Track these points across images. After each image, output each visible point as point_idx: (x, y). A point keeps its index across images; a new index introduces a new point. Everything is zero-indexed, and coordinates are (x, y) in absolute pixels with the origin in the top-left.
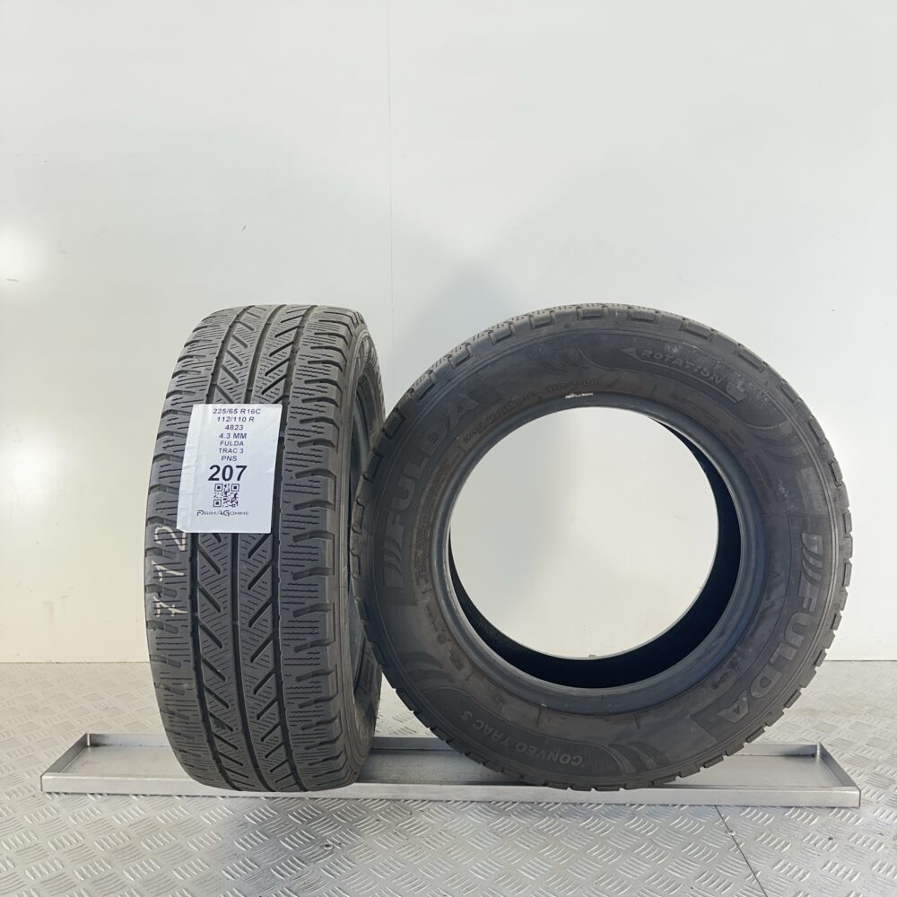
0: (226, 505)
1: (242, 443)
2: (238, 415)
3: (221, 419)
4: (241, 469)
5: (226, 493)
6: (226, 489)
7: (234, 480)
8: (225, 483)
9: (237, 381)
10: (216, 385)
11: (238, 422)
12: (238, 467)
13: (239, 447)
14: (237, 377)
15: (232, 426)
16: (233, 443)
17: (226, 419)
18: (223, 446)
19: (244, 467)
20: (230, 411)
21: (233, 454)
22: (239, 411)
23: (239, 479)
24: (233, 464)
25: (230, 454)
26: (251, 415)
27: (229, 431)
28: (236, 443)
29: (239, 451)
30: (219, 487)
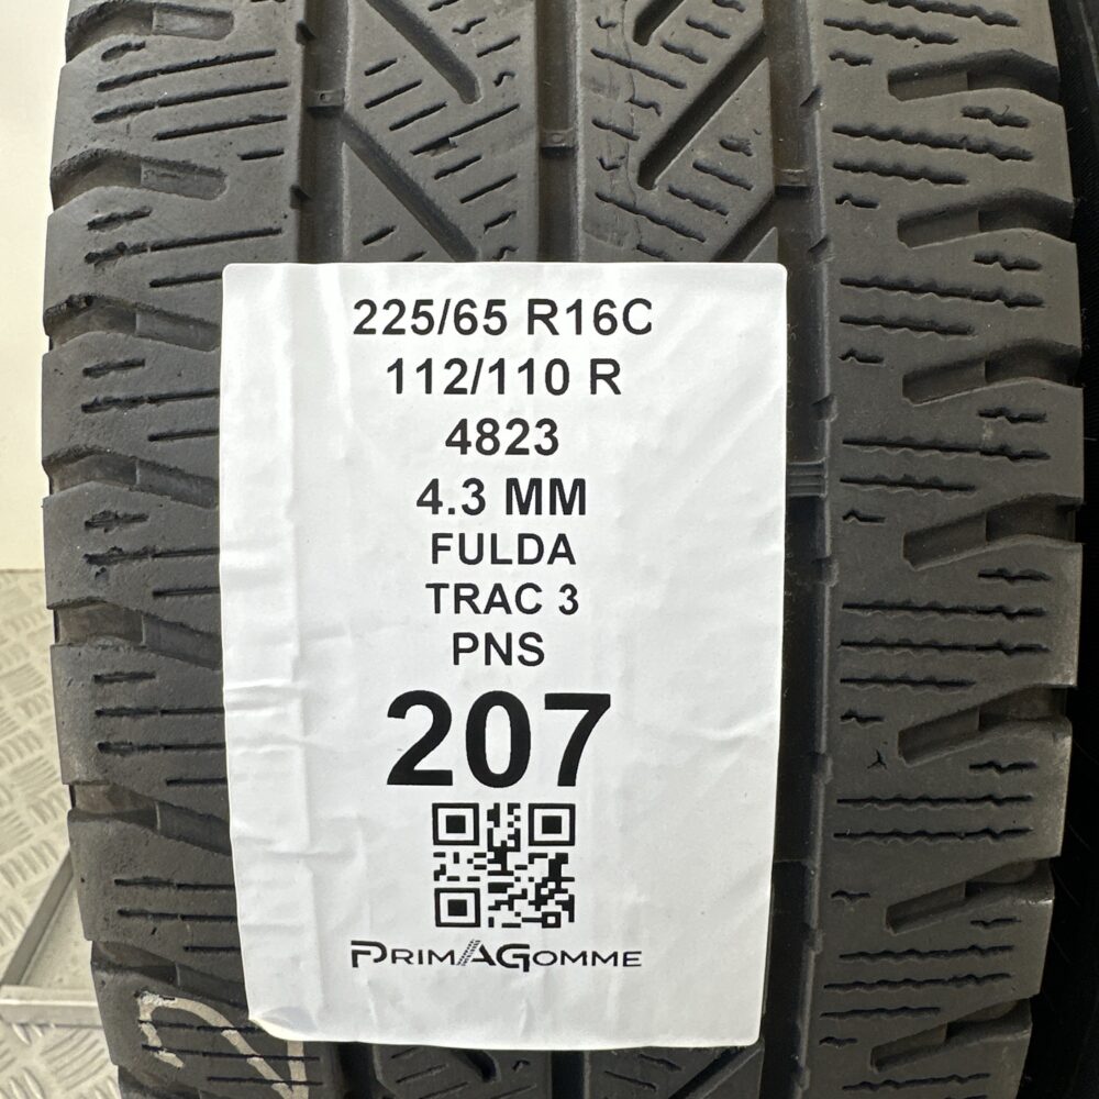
0: (504, 915)
1: (563, 549)
2: (516, 345)
3: (414, 380)
4: (579, 715)
5: (500, 854)
6: (501, 835)
7: (539, 782)
8: (487, 797)
9: (464, 83)
10: (335, 112)
11: (516, 401)
12: (555, 702)
13: (551, 575)
14: (463, 49)
15: (488, 430)
16: (508, 549)
17: (442, 378)
18: (450, 569)
19: (596, 705)
20: (462, 316)
21: (518, 624)
22: (516, 312)
23: (567, 776)
24: (528, 686)
25: (499, 624)
26: (593, 344)
27: (473, 465)
28: (529, 550)
29: (553, 599)
30: (456, 824)
